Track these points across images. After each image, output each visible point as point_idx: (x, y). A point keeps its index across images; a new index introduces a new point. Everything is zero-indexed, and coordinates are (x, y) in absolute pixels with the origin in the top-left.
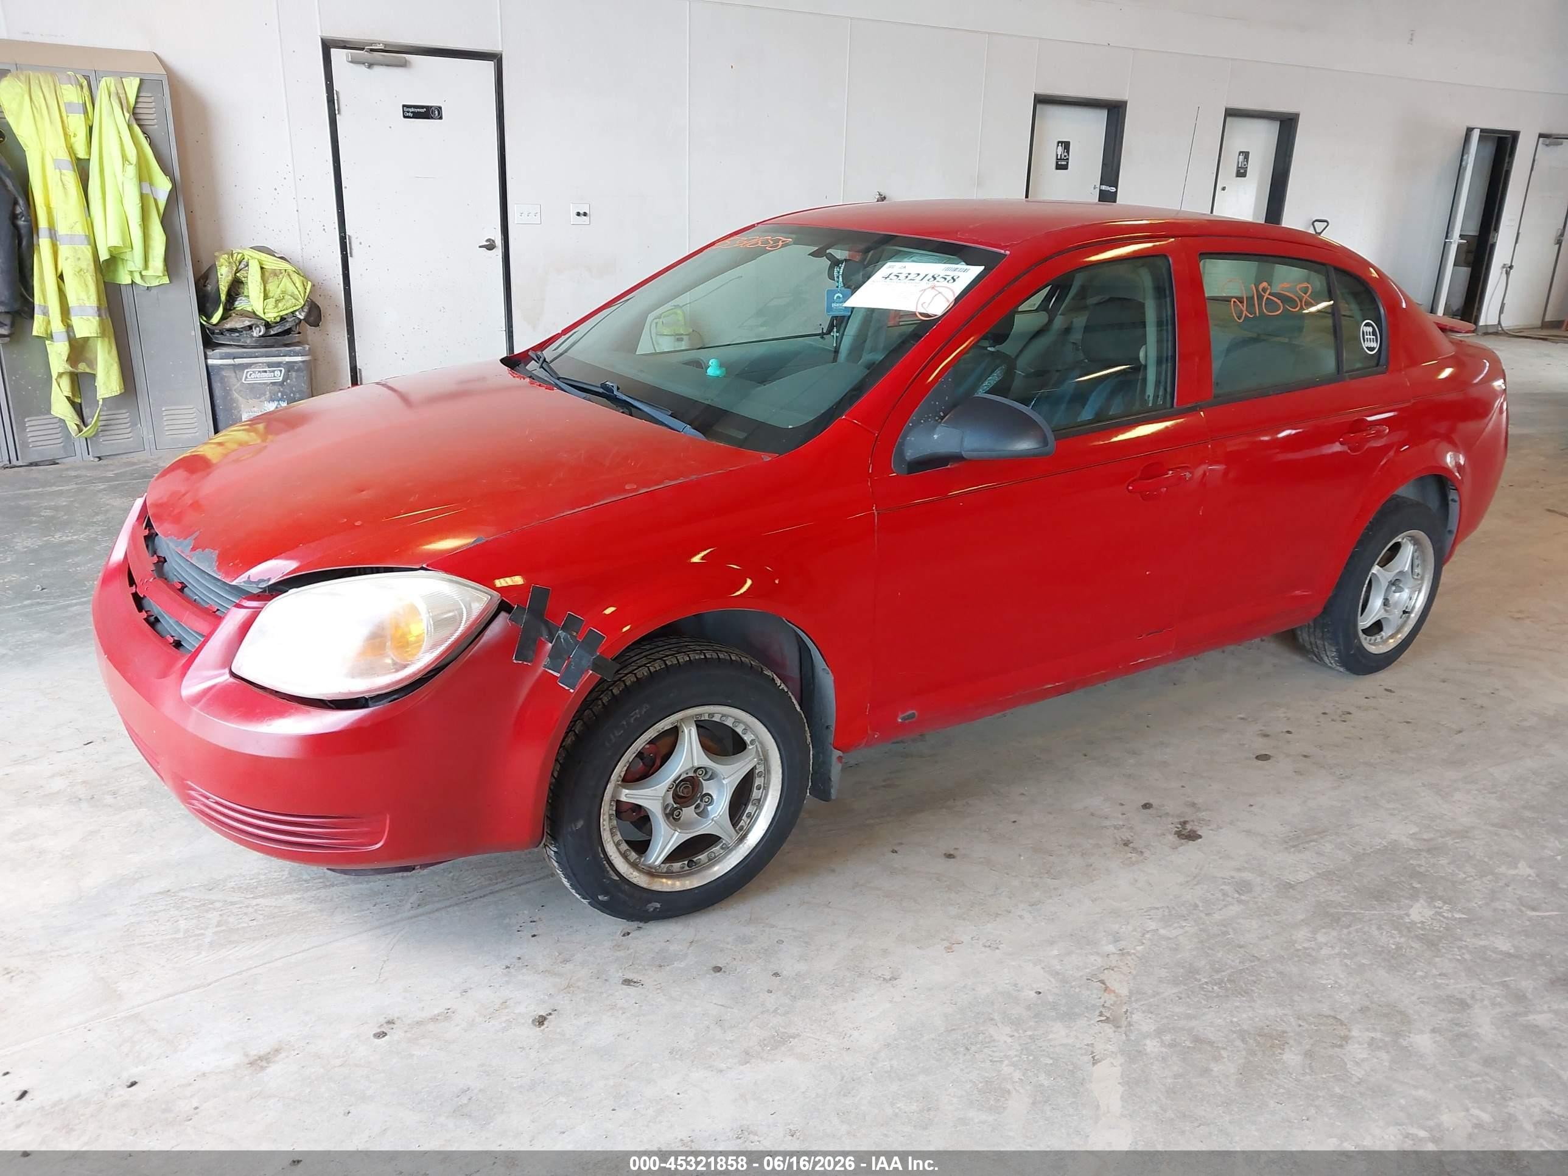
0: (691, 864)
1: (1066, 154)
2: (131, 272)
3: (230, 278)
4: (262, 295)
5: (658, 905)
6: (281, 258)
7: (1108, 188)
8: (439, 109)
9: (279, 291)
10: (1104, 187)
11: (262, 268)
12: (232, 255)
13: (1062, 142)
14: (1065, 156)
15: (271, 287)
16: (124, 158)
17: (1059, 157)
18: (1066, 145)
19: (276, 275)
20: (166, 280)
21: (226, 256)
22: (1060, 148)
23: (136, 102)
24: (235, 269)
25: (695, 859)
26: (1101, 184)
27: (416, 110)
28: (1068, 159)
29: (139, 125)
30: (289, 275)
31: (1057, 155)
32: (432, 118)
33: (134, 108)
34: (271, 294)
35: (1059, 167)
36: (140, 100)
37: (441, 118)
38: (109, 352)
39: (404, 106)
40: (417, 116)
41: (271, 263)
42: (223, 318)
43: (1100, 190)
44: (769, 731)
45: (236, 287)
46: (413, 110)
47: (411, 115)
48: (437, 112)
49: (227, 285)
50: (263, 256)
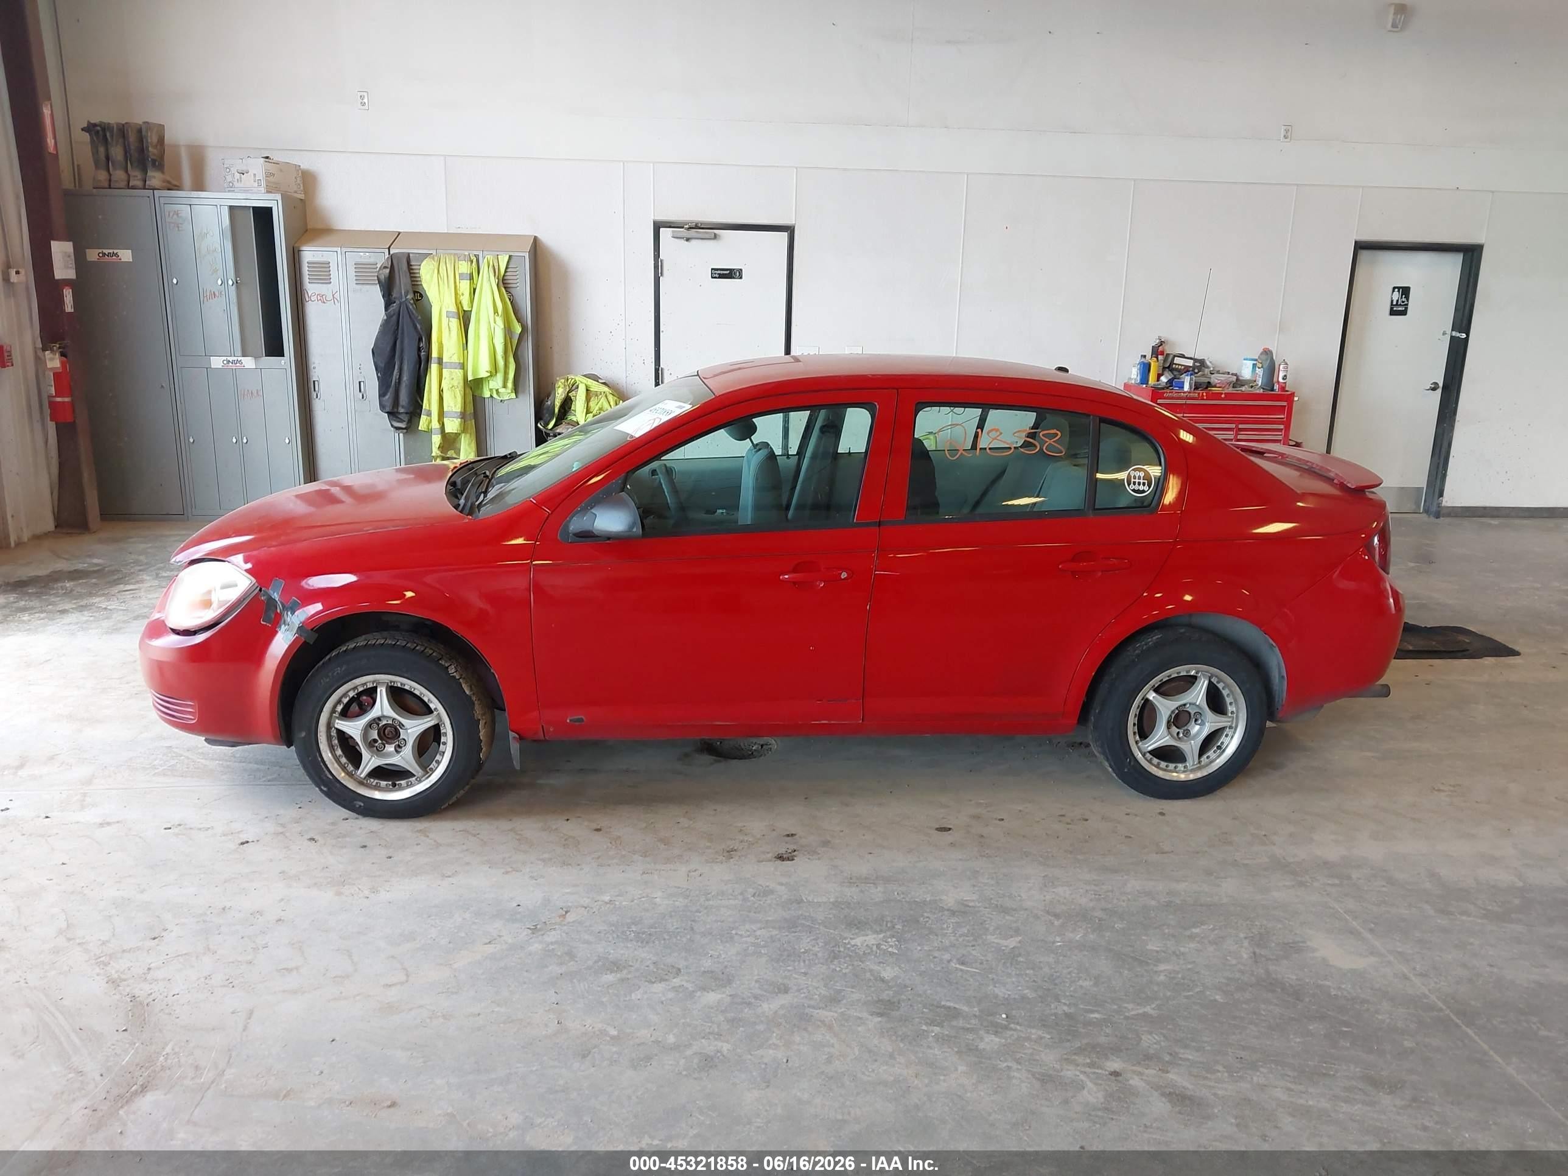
0: (394, 785)
1: (1404, 299)
2: (491, 390)
3: (563, 396)
4: (585, 410)
5: (362, 805)
6: (604, 383)
7: (1458, 335)
8: (740, 271)
9: (597, 408)
10: (1454, 334)
11: (587, 390)
12: (568, 380)
13: (1399, 288)
14: (1403, 302)
15: (592, 404)
16: (496, 312)
17: (1395, 303)
18: (1405, 291)
19: (597, 395)
20: (513, 395)
21: (563, 381)
22: (1396, 296)
23: (506, 272)
24: (568, 390)
25: (397, 783)
26: (1452, 330)
27: (722, 272)
28: (1407, 305)
29: (505, 288)
30: (606, 396)
31: (1392, 301)
32: (734, 278)
33: (504, 276)
34: (591, 410)
35: (1393, 313)
36: (508, 270)
37: (741, 278)
38: (469, 444)
39: (712, 269)
40: (721, 276)
41: (595, 387)
42: (555, 425)
43: (1451, 337)
44: (440, 702)
45: (567, 403)
46: (719, 272)
47: (717, 276)
48: (738, 274)
49: (560, 401)
50: (590, 382)
